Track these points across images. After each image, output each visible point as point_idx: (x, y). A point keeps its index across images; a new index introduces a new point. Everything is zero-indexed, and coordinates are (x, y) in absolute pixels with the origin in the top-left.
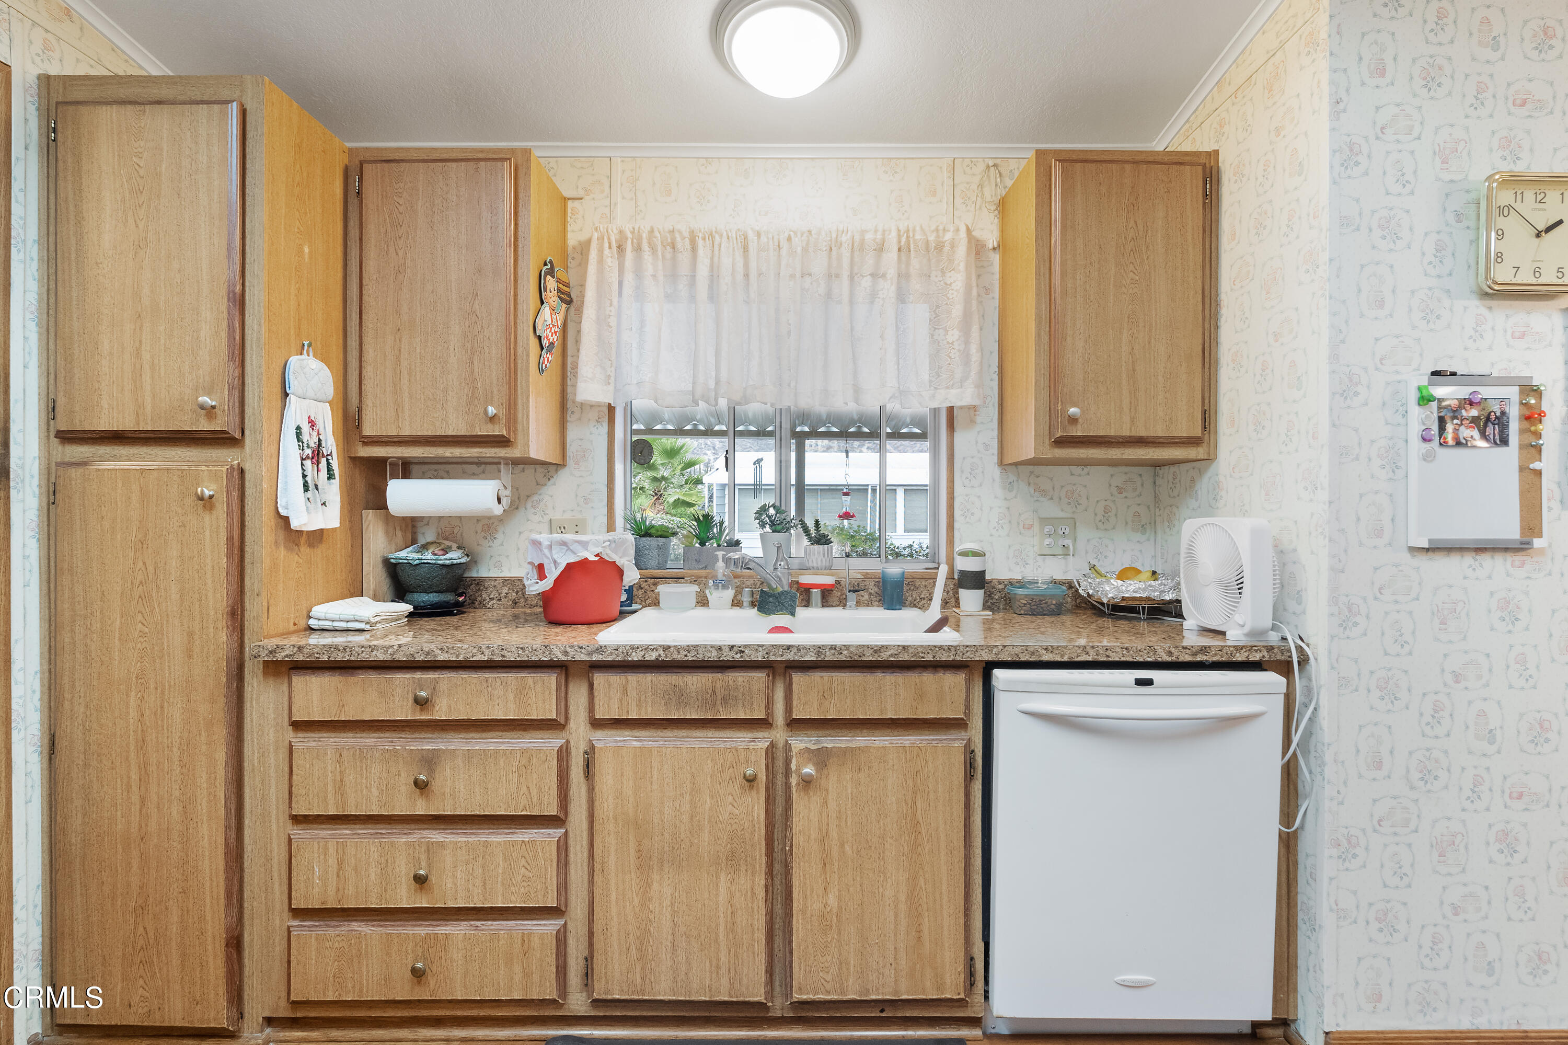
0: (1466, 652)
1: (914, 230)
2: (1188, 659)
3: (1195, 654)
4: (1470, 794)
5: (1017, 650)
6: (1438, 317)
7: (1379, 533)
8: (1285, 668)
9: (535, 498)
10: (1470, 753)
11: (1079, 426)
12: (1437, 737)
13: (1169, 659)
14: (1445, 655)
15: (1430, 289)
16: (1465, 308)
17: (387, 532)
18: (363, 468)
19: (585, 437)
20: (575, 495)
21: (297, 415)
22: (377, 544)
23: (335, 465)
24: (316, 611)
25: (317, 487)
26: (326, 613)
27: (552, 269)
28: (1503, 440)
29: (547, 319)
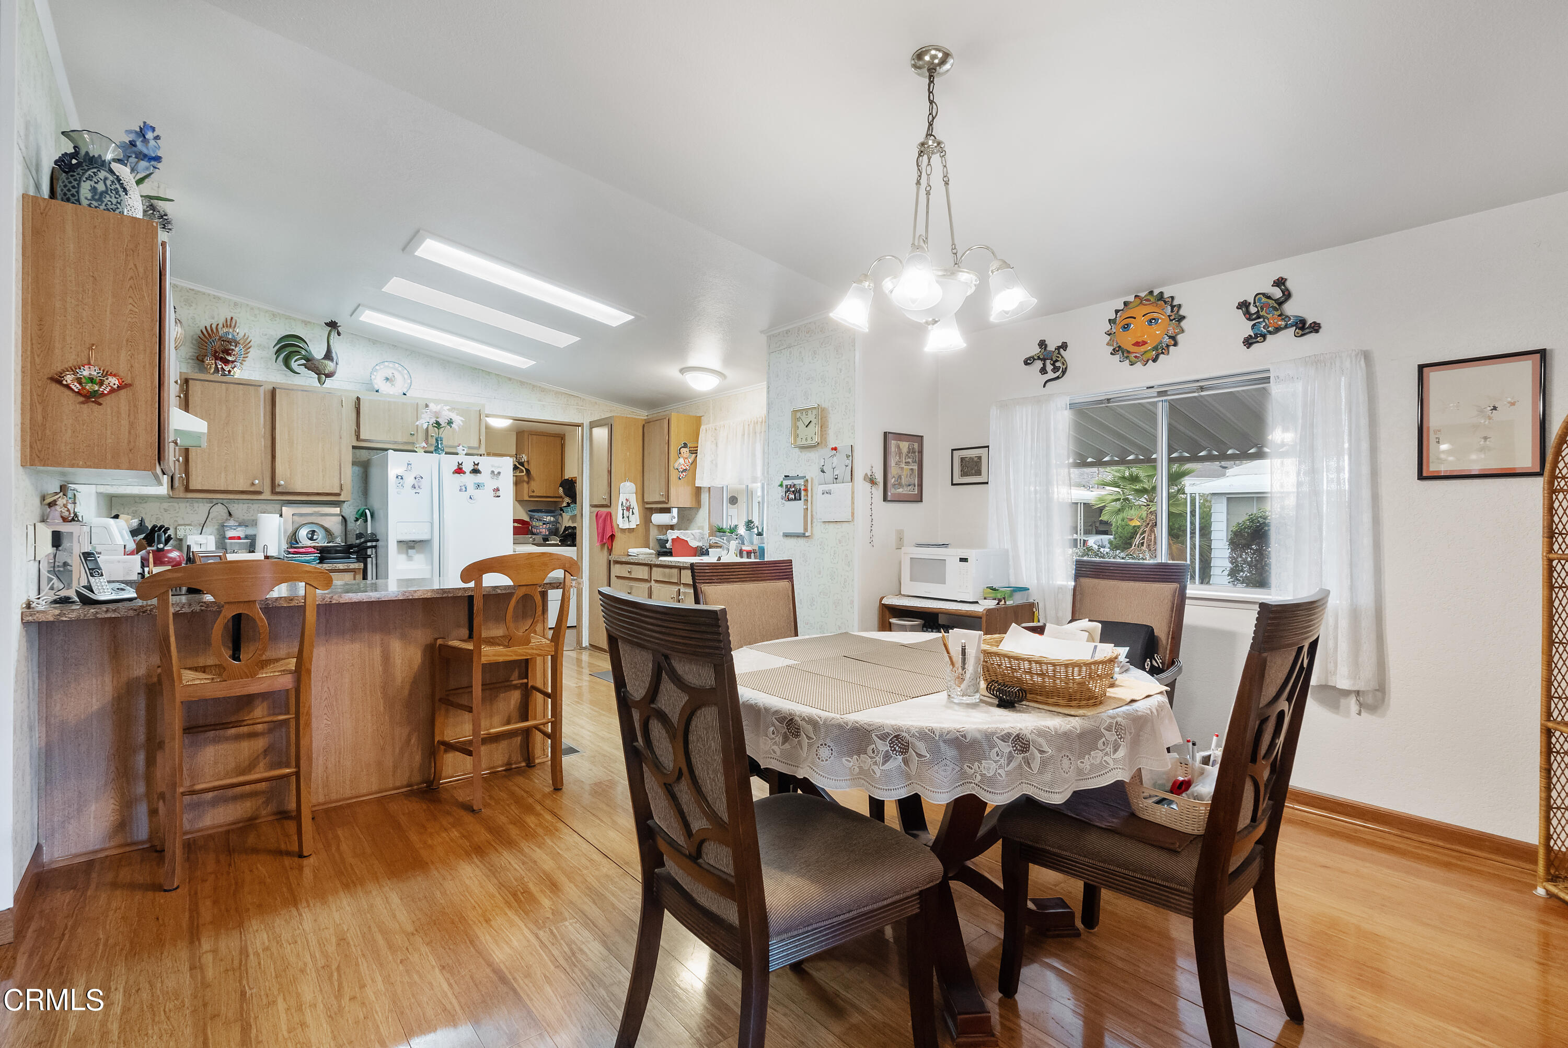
6: (788, 457)
7: (776, 530)
16: (794, 453)
17: (659, 530)
18: (649, 510)
19: (705, 497)
20: (702, 520)
21: (622, 498)
22: (654, 534)
23: (636, 511)
24: (630, 550)
25: (628, 517)
26: (633, 551)
27: (685, 446)
28: (800, 499)
29: (681, 463)
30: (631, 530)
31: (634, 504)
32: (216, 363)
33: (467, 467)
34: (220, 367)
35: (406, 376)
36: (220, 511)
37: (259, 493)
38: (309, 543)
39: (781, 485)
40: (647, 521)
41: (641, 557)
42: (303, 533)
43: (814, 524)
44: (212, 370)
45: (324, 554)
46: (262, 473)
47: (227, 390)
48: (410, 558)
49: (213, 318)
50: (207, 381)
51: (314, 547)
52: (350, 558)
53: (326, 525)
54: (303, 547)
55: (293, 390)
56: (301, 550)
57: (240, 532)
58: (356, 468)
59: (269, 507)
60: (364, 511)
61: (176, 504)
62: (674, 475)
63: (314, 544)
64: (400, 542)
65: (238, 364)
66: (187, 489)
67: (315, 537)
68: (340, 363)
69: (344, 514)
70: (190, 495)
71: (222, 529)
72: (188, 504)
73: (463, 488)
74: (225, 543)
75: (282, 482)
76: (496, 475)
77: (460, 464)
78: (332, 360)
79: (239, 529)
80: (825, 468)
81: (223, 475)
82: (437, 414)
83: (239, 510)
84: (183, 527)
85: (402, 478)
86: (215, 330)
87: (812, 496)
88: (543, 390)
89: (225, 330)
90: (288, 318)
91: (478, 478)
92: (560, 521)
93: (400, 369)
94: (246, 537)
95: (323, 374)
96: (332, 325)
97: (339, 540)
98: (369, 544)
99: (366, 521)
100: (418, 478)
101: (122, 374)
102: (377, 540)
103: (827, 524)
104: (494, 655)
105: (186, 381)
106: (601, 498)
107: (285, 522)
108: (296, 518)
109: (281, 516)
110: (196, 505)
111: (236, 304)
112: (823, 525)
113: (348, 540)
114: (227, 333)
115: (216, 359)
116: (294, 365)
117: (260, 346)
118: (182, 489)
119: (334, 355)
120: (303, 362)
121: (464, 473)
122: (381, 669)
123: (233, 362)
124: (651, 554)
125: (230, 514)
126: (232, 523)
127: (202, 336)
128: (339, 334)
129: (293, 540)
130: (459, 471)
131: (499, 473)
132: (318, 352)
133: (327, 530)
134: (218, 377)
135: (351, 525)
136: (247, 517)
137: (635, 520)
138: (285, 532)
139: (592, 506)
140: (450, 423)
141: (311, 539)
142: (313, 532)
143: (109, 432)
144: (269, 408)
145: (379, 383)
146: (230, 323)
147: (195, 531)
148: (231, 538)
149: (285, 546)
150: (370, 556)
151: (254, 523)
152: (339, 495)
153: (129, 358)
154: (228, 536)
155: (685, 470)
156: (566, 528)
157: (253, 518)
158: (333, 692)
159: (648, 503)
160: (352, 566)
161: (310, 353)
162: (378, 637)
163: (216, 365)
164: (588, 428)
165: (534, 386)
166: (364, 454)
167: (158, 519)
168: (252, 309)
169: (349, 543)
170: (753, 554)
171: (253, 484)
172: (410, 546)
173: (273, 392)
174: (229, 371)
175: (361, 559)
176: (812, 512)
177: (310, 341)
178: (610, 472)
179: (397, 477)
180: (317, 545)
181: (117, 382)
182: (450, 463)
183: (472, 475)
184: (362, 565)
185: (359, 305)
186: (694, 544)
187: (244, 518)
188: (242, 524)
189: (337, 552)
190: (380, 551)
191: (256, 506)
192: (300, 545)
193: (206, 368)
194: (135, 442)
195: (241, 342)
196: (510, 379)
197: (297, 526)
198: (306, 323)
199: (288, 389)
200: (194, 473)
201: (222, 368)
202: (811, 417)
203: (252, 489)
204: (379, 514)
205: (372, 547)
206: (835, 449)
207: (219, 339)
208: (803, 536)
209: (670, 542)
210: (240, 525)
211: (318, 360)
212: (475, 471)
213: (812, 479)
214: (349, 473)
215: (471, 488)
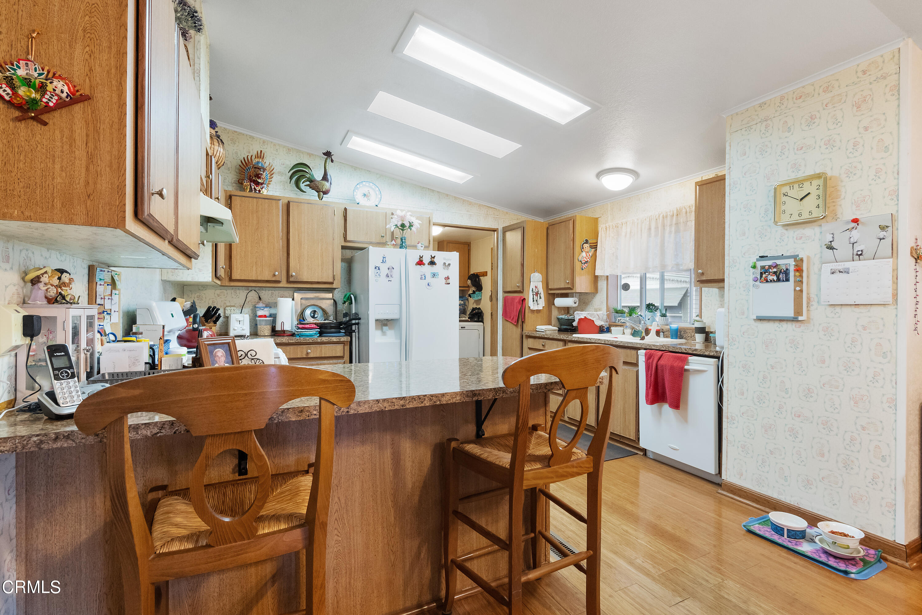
0: (776, 358)
1: (682, 208)
2: (691, 352)
3: (693, 351)
4: (778, 411)
5: (646, 345)
6: (766, 236)
7: (743, 314)
8: (718, 358)
9: (592, 302)
10: (778, 396)
11: (704, 276)
12: (764, 388)
13: (685, 352)
14: (768, 359)
15: (762, 226)
16: (776, 231)
17: (558, 311)
18: (551, 296)
19: (602, 285)
20: (600, 301)
21: (532, 286)
22: (555, 313)
23: (542, 296)
24: (538, 327)
25: (537, 301)
26: (539, 328)
27: (587, 242)
28: (787, 280)
29: (584, 256)
30: (538, 311)
31: (541, 291)
32: (250, 184)
33: (426, 260)
34: (253, 187)
35: (377, 193)
36: (253, 295)
37: (279, 282)
38: (311, 320)
39: (754, 267)
40: (550, 302)
41: (548, 332)
42: (308, 312)
43: (812, 308)
44: (248, 190)
45: (323, 329)
46: (281, 267)
47: (257, 203)
48: (384, 333)
49: (250, 153)
50: (244, 196)
51: (315, 324)
52: (340, 332)
53: (323, 307)
54: (308, 324)
55: (301, 203)
56: (307, 326)
57: (266, 312)
58: (344, 264)
59: (286, 293)
60: (350, 295)
61: (225, 291)
62: (578, 265)
63: (315, 322)
64: (377, 320)
65: (265, 186)
66: (231, 280)
67: (316, 316)
68: (332, 183)
69: (335, 299)
70: (232, 284)
71: (254, 309)
72: (233, 291)
73: (423, 277)
74: (256, 320)
75: (294, 274)
76: (447, 266)
77: (421, 257)
78: (327, 181)
79: (266, 309)
80: (834, 244)
81: (254, 268)
82: (403, 218)
83: (266, 295)
84: (229, 308)
85: (379, 269)
86: (250, 161)
87: (808, 277)
88: (470, 203)
89: (257, 160)
90: (298, 151)
91: (434, 269)
92: (467, 303)
93: (373, 187)
94: (271, 316)
95: (322, 192)
96: (328, 154)
97: (331, 318)
98: (354, 322)
99: (351, 303)
100: (391, 269)
101: (76, 81)
102: (360, 319)
103: (838, 309)
104: (535, 479)
105: (230, 197)
106: (514, 284)
107: (296, 305)
108: (303, 301)
109: (293, 299)
110: (238, 291)
111: (264, 142)
112: (830, 309)
113: (338, 318)
114: (258, 162)
115: (251, 181)
116: (302, 186)
117: (280, 173)
118: (227, 279)
119: (329, 177)
120: (308, 183)
121: (424, 264)
122: (391, 474)
123: (262, 184)
124: (555, 330)
125: (260, 298)
126: (261, 305)
127: (241, 164)
128: (332, 161)
129: (301, 318)
130: (420, 263)
131: (449, 265)
132: (318, 175)
133: (324, 310)
134: (253, 194)
135: (340, 306)
136: (271, 300)
137: (541, 304)
138: (296, 312)
139: (505, 292)
140: (411, 225)
141: (313, 317)
142: (315, 311)
143: (58, 167)
144: (285, 217)
145: (359, 198)
146: (260, 155)
147: (238, 311)
148: (260, 316)
149: (296, 322)
150: (354, 331)
151: (274, 305)
152: (332, 283)
153: (87, 56)
154: (258, 315)
155: (586, 262)
156: (474, 309)
157: (275, 301)
158: (343, 501)
159: (551, 289)
160: (343, 339)
161: (313, 176)
162: (388, 437)
163: (251, 186)
164: (502, 232)
165: (464, 201)
166: (348, 253)
167: (213, 302)
168: (275, 145)
169: (339, 321)
170: (661, 334)
171: (274, 275)
172: (383, 323)
173: (288, 205)
174: (259, 191)
175: (348, 333)
176: (808, 294)
177: (313, 169)
178: (523, 265)
179: (375, 268)
180: (317, 322)
181: (66, 89)
182: (413, 255)
183: (429, 266)
184: (349, 338)
185: (348, 131)
186: (598, 323)
187: (270, 301)
188: (268, 306)
189: (332, 328)
190: (362, 327)
191: (276, 292)
192: (306, 322)
193: (244, 189)
194: (95, 183)
195: (268, 169)
196: (447, 195)
197: (304, 307)
198: (310, 155)
199: (299, 203)
200: (235, 267)
201: (254, 188)
202: (811, 188)
203: (274, 279)
204: (361, 297)
205: (355, 324)
206: (855, 221)
207: (253, 167)
208: (794, 320)
209: (577, 321)
210: (266, 307)
211: (318, 181)
212: (432, 263)
213: (808, 258)
214: (339, 266)
215: (429, 276)
